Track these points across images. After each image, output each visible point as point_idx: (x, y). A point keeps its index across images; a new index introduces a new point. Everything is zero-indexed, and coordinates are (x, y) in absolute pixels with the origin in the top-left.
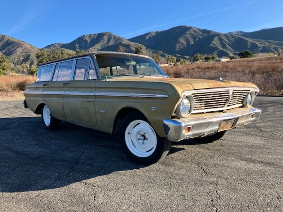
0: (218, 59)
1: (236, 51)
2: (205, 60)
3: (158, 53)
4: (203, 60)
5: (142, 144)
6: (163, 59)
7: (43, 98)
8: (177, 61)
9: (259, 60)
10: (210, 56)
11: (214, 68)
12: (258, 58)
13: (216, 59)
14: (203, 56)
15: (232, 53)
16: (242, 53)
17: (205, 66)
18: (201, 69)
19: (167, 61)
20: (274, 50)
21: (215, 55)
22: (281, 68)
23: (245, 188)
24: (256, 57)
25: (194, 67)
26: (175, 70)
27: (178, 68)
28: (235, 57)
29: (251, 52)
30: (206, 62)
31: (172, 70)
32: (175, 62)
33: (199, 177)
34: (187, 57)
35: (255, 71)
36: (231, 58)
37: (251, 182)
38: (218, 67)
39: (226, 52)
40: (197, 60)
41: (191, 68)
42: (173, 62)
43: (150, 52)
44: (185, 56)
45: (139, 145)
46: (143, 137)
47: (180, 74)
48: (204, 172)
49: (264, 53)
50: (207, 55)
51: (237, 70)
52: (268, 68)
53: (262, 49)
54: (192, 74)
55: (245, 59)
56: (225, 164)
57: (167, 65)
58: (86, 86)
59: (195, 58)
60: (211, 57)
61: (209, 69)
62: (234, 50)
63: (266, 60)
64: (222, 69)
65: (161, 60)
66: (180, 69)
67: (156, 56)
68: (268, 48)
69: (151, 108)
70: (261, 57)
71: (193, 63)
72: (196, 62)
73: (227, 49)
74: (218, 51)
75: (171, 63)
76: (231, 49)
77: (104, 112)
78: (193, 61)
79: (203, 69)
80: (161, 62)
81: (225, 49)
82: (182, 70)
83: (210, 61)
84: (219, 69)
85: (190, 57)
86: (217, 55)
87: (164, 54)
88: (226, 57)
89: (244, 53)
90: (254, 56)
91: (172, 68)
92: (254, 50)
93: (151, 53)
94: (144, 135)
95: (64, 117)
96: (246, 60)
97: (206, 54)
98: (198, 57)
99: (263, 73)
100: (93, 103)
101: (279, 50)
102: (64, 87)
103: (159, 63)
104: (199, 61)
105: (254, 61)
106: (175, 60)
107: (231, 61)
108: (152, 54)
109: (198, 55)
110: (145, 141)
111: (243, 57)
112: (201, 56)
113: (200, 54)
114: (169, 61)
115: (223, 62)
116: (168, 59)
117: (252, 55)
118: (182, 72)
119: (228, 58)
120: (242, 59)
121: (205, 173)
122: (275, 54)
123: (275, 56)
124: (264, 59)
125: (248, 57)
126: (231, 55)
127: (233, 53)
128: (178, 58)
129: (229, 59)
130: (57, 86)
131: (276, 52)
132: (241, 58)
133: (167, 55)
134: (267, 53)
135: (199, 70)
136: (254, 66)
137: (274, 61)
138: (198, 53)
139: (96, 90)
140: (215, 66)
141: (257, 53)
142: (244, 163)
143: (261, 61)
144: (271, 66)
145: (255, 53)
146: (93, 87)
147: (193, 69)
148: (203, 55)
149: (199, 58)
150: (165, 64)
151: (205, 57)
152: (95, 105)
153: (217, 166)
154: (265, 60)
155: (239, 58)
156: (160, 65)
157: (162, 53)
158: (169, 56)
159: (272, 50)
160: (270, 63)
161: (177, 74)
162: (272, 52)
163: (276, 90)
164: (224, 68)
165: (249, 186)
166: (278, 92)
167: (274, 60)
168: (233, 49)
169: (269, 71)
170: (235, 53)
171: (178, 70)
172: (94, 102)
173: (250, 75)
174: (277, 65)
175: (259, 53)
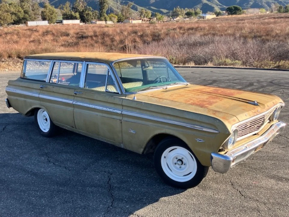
0: (201, 15)
1: (223, 5)
2: (186, 16)
3: (129, 5)
4: (184, 16)
5: (179, 168)
6: (135, 14)
7: (39, 102)
8: (152, 16)
9: (250, 18)
10: (192, 11)
11: (199, 28)
12: (249, 15)
13: (200, 15)
14: (184, 11)
15: (218, 7)
16: (231, 8)
17: (189, 26)
18: (184, 30)
19: (140, 16)
20: (266, 5)
21: (198, 10)
22: (276, 32)
23: (284, 214)
24: (246, 14)
25: (175, 27)
26: (153, 30)
27: (155, 28)
28: (222, 13)
29: (240, 7)
30: (188, 19)
31: (148, 29)
32: (150, 17)
33: (240, 203)
34: (165, 11)
35: (247, 34)
36: (218, 14)
37: (287, 206)
38: (204, 28)
39: (211, 6)
40: (177, 15)
41: (172, 29)
42: (148, 17)
43: (117, 2)
44: (162, 10)
45: (176, 170)
46: (181, 162)
47: (159, 35)
48: (241, 195)
49: (255, 9)
50: (189, 9)
51: (226, 33)
52: (262, 31)
53: (253, 4)
54: (174, 36)
55: (234, 16)
56: (257, 184)
57: (140, 21)
58: (108, 101)
59: (174, 13)
60: (194, 12)
61: (193, 30)
62: (220, 4)
63: (258, 18)
64: (208, 31)
65: (133, 15)
66: (158, 29)
67: (126, 9)
68: (260, 2)
69: (196, 139)
70: (251, 15)
71: (172, 19)
72: (176, 18)
73: (212, 3)
74: (201, 4)
75: (145, 19)
76: (218, 2)
77: (135, 133)
78: (172, 17)
79: (186, 30)
80: (133, 18)
81: (210, 2)
82: (161, 31)
83: (192, 17)
84: (206, 31)
85: (168, 11)
86: (200, 10)
87: (136, 5)
88: (211, 13)
89: (233, 8)
90: (243, 13)
91: (148, 27)
92: (244, 5)
93: (118, 4)
94: (182, 160)
95: (72, 127)
96: (235, 18)
97: (187, 8)
98: (178, 11)
99: (255, 37)
100: (119, 122)
101: (272, 5)
102: (74, 96)
103: (131, 18)
104: (179, 17)
105: (244, 20)
106: (150, 14)
107: (217, 18)
108: (120, 5)
109: (178, 9)
110: (183, 166)
111: (232, 14)
112: (182, 10)
113: (180, 7)
114: (142, 16)
115: (208, 20)
116: (142, 13)
117: (242, 11)
118: (161, 33)
119: (214, 13)
120: (230, 16)
121: (243, 196)
122: (267, 10)
123: (268, 13)
124: (255, 17)
125: (237, 13)
126: (217, 9)
127: (220, 7)
128: (153, 12)
129: (215, 16)
130: (63, 93)
131: (269, 8)
132: (229, 14)
133: (139, 8)
134: (259, 9)
135: (182, 32)
136: (245, 28)
137: (266, 21)
138: (179, 7)
139: (123, 108)
140: (200, 27)
141: (247, 9)
142: (273, 181)
143: (252, 19)
144: (264, 28)
145: (245, 9)
146: (119, 105)
147: (174, 29)
148: (184, 9)
149: (180, 13)
150: (137, 19)
151: (186, 12)
152: (122, 124)
153: (250, 187)
154: (256, 19)
155: (227, 14)
156: (132, 22)
157: (133, 4)
158: (142, 10)
159: (264, 5)
160: (262, 23)
161: (155, 36)
162: (264, 8)
163: (271, 60)
164: (211, 30)
165: (286, 211)
166: (273, 63)
167: (266, 19)
168: (219, 2)
169: (262, 36)
170: (222, 7)
171: (156, 31)
172: (120, 120)
173: (242, 40)
174: (271, 28)
175: (249, 9)
